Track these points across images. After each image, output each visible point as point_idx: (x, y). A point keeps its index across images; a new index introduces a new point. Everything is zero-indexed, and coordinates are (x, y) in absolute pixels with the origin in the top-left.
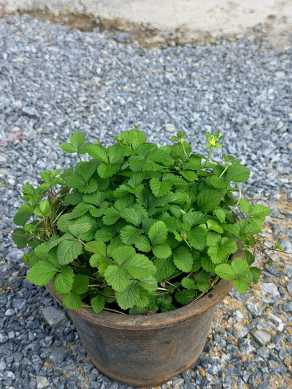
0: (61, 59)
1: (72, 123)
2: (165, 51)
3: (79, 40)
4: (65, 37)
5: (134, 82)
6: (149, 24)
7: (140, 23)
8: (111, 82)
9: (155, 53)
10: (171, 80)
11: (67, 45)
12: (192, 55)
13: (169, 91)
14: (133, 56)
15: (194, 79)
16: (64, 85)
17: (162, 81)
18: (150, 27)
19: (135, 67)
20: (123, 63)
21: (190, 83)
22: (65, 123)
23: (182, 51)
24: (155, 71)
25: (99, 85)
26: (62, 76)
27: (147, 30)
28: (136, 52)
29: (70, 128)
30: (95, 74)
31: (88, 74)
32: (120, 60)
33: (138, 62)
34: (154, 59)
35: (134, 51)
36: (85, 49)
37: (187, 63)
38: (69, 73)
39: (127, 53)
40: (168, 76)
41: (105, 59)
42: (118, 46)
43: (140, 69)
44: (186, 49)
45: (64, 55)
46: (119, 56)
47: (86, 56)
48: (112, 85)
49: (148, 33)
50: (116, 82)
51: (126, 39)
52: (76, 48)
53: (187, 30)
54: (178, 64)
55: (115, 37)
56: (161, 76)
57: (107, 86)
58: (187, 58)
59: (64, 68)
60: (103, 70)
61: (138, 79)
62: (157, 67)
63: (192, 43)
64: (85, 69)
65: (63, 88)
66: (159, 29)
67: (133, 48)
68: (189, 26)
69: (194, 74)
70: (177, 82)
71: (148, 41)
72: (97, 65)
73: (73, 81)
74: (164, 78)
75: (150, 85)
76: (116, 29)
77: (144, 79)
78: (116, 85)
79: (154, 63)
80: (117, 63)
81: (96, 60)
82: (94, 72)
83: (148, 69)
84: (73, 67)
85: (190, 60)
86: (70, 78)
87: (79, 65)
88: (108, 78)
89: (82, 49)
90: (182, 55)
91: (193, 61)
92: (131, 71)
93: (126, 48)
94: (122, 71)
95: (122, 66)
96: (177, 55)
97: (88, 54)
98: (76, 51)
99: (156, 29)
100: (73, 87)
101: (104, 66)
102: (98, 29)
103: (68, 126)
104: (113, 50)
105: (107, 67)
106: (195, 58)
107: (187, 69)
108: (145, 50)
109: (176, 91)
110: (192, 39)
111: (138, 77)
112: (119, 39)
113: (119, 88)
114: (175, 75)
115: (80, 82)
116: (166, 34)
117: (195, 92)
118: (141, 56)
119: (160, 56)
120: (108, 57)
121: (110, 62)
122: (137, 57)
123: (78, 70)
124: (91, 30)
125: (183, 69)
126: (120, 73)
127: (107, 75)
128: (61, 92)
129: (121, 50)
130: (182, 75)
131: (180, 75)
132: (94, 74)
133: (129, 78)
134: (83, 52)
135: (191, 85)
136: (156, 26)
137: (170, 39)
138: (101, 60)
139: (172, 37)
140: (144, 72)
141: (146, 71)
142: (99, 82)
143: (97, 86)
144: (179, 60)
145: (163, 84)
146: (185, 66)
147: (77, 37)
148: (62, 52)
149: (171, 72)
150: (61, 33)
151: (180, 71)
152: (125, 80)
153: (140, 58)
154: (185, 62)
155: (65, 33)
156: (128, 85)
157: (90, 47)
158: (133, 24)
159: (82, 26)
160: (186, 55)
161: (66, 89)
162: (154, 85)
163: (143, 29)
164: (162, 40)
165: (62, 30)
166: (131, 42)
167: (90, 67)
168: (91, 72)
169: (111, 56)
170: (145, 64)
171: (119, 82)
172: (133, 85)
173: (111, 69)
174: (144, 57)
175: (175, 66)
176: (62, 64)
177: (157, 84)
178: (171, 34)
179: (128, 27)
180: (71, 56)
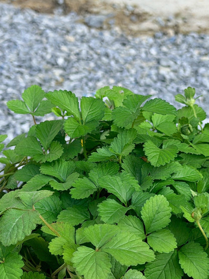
0: (6, 45)
1: (18, 126)
2: (159, 41)
3: (33, 22)
4: (12, 18)
5: (113, 77)
6: (135, 6)
7: (122, 5)
8: (78, 76)
9: (144, 42)
10: (168, 77)
11: (15, 28)
12: (200, 47)
13: (164, 90)
14: (112, 44)
15: (203, 76)
16: (9, 78)
17: (155, 78)
18: (137, 11)
19: (114, 58)
20: (96, 53)
21: (196, 80)
22: (8, 126)
23: (183, 42)
24: (144, 65)
25: (60, 79)
26: (5, 66)
27: (133, 14)
28: (116, 40)
29: (14, 133)
30: (55, 65)
31: (44, 65)
32: (92, 49)
33: (119, 53)
34: (143, 50)
35: (113, 38)
36: (41, 34)
37: (192, 56)
38: (16, 63)
39: (102, 41)
40: (164, 71)
41: (69, 47)
42: (90, 32)
43: (122, 61)
44: (190, 40)
45: (9, 41)
46: (91, 44)
47: (41, 42)
48: (80, 80)
49: (134, 18)
50: (86, 77)
51: (101, 22)
52: (27, 32)
53: (192, 16)
54: (179, 58)
55: (86, 20)
56: (153, 72)
57: (71, 81)
58: (191, 50)
59: (9, 57)
60: (67, 60)
61: (118, 74)
62: (147, 60)
63: (199, 32)
64: (40, 59)
65: (6, 81)
66: (151, 13)
67: (112, 34)
68: (194, 11)
69: (202, 70)
70: (177, 80)
71: (135, 27)
72: (58, 54)
73: (22, 73)
74: (158, 74)
75: (137, 83)
76: (87, 11)
77: (128, 74)
78: (85, 80)
79: (143, 55)
80: (87, 52)
81: (58, 48)
82: (53, 62)
83: (134, 63)
84: (22, 55)
85: (196, 53)
86: (17, 69)
87: (32, 53)
88: (74, 70)
89: (36, 34)
90: (184, 46)
91: (201, 55)
92: (109, 64)
93: (101, 34)
94: (96, 63)
95: (95, 56)
96: (177, 45)
97: (44, 40)
98: (28, 36)
99: (146, 13)
100: (21, 80)
101: (69, 56)
102: (61, 10)
103: (12, 130)
104: (83, 36)
105: (73, 58)
106: (203, 51)
107: (192, 64)
108: (130, 38)
109: (174, 90)
110: (199, 27)
111: (118, 71)
112: (92, 23)
113: (91, 84)
114: (175, 71)
115: (31, 75)
116: (160, 19)
117: (205, 93)
118: (124, 45)
119: (151, 46)
120: (75, 45)
121: (77, 51)
122: (118, 46)
123: (30, 60)
124: (50, 12)
125: (185, 64)
126: (92, 65)
127: (73, 67)
128: (3, 87)
129: (94, 37)
130: (185, 70)
131: (181, 71)
132: (53, 65)
133: (106, 72)
134: (38, 38)
135: (198, 84)
136: (147, 10)
137: (167, 27)
138: (64, 48)
139: (170, 24)
140: (128, 66)
141: (130, 64)
142: (61, 76)
143: (57, 81)
144: (180, 52)
145: (155, 82)
146: (189, 59)
147: (29, 19)
148: (7, 36)
149: (169, 66)
150: (6, 12)
151: (182, 66)
152: (100, 74)
153: (122, 48)
154: (189, 55)
155: (12, 14)
156: (104, 81)
157: (48, 31)
158: (113, 5)
159: (38, 6)
160: (190, 46)
161: (10, 83)
162: (142, 82)
163: (127, 13)
164: (155, 27)
165: (9, 10)
166: (109, 28)
167: (48, 57)
168: (48, 63)
169: (79, 44)
170: (130, 55)
171: (90, 77)
172: (112, 81)
173: (79, 60)
174: (128, 47)
175: (174, 60)
176: (7, 51)
177: (148, 81)
178: (168, 20)
179: (105, 9)
180: (20, 42)
